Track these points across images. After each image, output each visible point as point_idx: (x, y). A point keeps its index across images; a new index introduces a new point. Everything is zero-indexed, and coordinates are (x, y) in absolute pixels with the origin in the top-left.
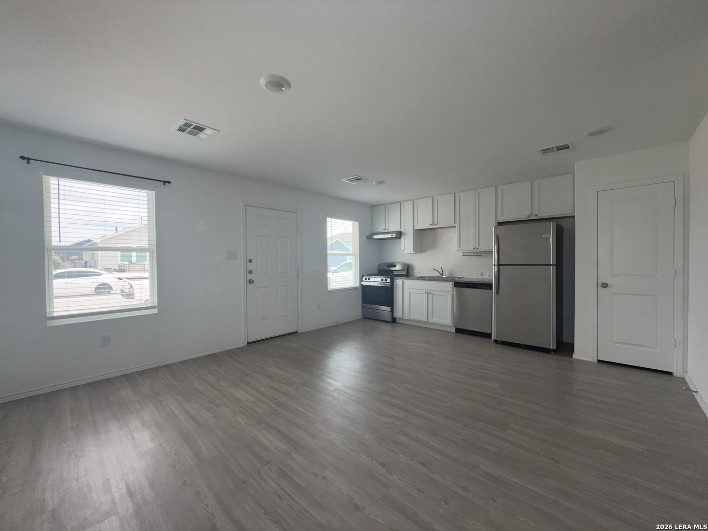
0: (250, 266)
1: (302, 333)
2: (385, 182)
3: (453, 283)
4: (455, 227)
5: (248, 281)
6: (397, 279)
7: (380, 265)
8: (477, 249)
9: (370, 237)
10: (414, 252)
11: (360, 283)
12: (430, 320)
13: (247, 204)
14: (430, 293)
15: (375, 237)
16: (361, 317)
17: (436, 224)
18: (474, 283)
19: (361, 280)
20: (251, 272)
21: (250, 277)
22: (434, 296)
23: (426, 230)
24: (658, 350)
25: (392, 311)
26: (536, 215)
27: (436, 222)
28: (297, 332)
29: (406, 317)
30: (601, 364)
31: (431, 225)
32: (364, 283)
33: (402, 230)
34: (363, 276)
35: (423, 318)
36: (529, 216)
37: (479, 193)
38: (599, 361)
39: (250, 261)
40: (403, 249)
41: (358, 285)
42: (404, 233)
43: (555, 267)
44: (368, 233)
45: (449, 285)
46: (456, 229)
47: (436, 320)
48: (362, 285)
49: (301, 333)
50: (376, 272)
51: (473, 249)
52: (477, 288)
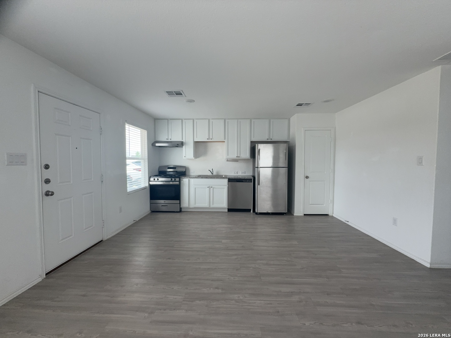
0: (47, 174)
1: (108, 240)
2: (194, 101)
3: (228, 179)
4: (224, 142)
5: (44, 192)
6: (183, 178)
7: (160, 167)
8: (239, 157)
9: (153, 145)
10: (194, 158)
11: (149, 183)
12: (212, 206)
13: (40, 90)
14: (212, 187)
15: (157, 145)
16: (150, 212)
17: (211, 139)
18: (240, 179)
19: (149, 181)
20: (47, 181)
21: (47, 187)
22: (214, 189)
23: (204, 143)
24: (325, 205)
25: (180, 203)
26: (271, 139)
27: (211, 137)
28: (102, 241)
29: (192, 205)
30: (305, 216)
31: (208, 139)
32: (151, 183)
33: (184, 140)
34: (150, 178)
35: (206, 205)
36: (268, 139)
37: (240, 122)
38: (304, 215)
39: (47, 167)
40: (184, 155)
41: (147, 185)
42: (185, 143)
43: (287, 168)
44: (153, 142)
45: (226, 181)
46: (226, 143)
47: (216, 205)
48: (150, 184)
49: (106, 240)
50: (157, 173)
51: (237, 157)
52: (243, 182)
